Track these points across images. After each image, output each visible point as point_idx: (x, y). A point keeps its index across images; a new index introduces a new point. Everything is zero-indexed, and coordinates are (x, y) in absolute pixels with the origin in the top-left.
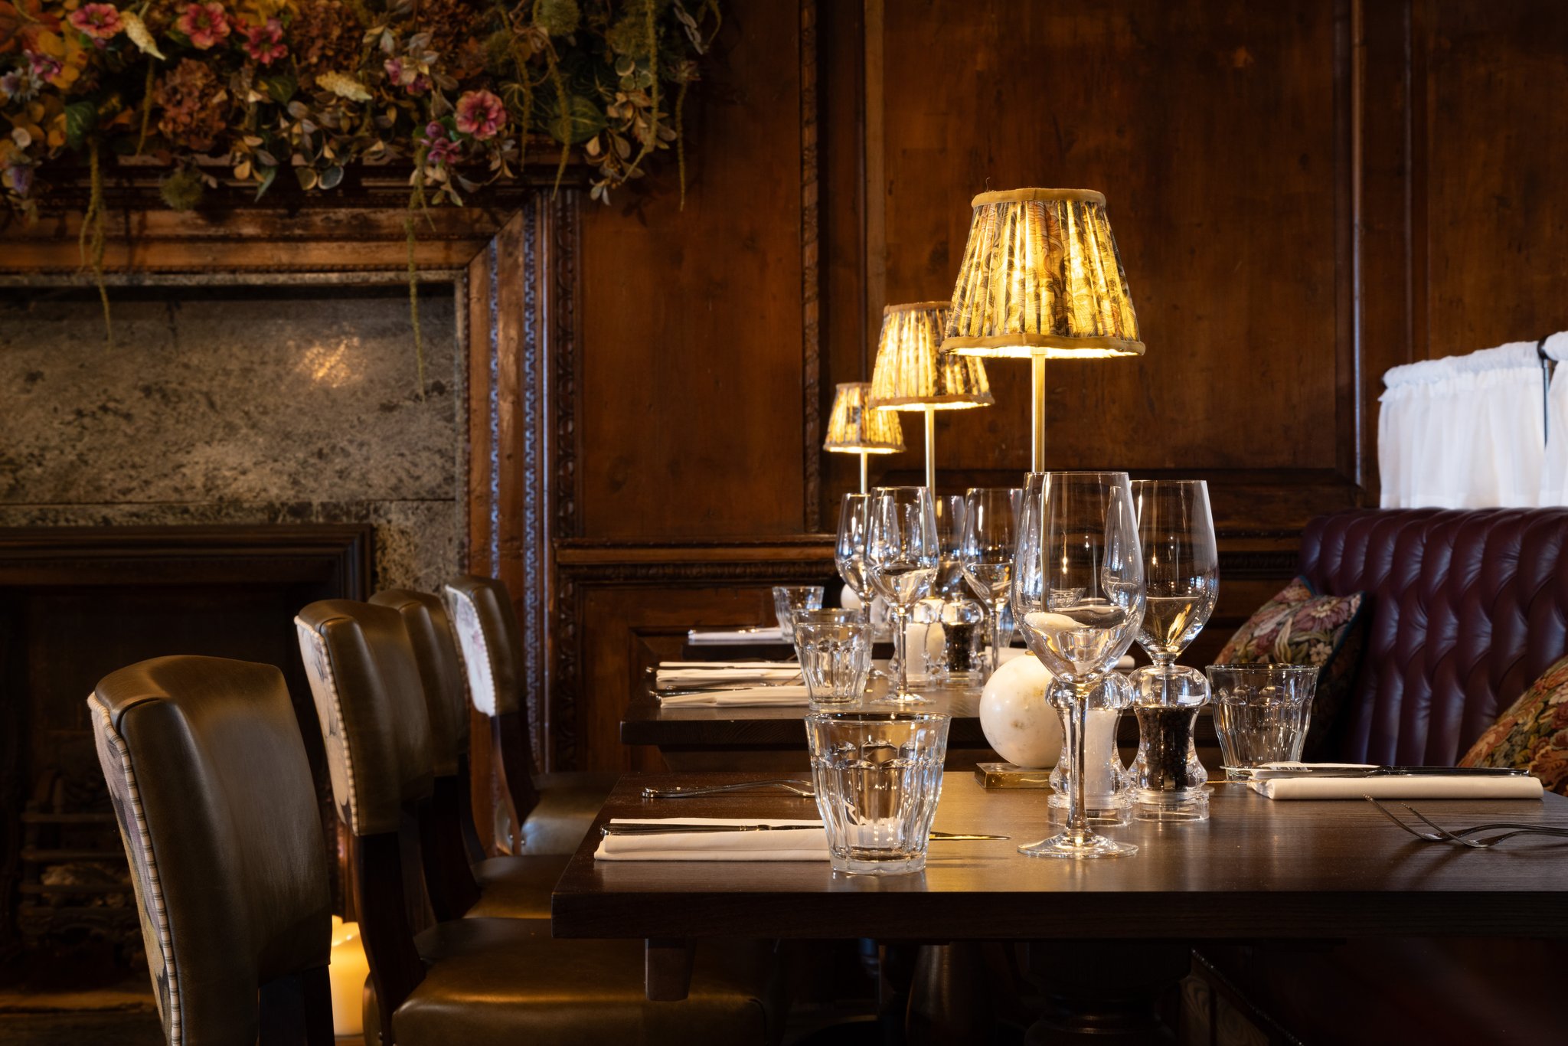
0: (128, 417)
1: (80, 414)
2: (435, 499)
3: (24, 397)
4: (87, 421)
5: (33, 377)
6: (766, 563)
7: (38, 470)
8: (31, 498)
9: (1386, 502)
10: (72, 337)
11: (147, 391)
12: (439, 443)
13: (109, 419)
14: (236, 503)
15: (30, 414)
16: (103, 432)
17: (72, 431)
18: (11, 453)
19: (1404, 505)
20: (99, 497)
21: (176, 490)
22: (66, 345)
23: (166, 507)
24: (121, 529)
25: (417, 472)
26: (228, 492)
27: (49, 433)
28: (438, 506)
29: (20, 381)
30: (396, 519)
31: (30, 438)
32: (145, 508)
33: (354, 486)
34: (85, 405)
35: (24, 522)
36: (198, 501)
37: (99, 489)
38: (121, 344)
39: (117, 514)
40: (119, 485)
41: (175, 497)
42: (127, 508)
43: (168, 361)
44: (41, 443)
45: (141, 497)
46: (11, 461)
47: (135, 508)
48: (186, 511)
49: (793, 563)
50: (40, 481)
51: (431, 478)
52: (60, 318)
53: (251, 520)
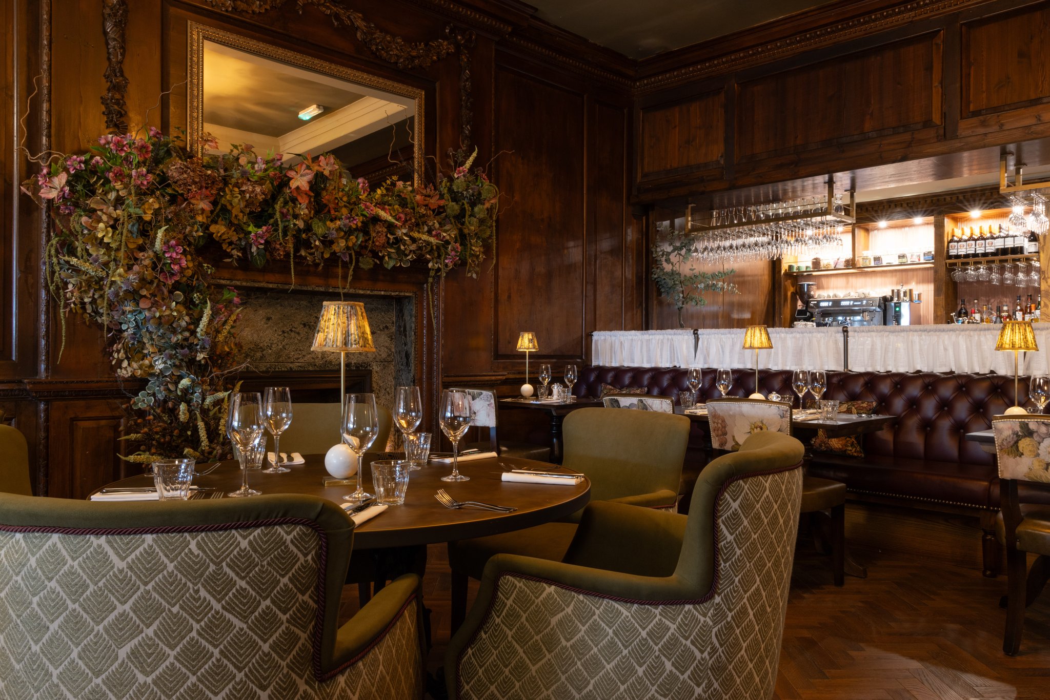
0: (298, 333)
1: (283, 332)
2: (385, 363)
3: (266, 326)
4: (286, 334)
5: (269, 319)
6: (487, 381)
7: (270, 351)
8: (267, 361)
9: (594, 363)
10: (281, 306)
11: (305, 325)
12: (387, 344)
13: (293, 334)
14: (331, 362)
15: (267, 332)
16: (291, 338)
17: (281, 338)
18: (261, 345)
19: (607, 365)
20: (289, 361)
21: (313, 358)
22: (279, 308)
23: (310, 364)
24: (295, 371)
25: (380, 353)
26: (328, 359)
27: (273, 338)
28: (386, 363)
29: (264, 320)
30: (375, 368)
31: (267, 340)
32: (303, 364)
33: (364, 358)
34: (285, 329)
35: (264, 369)
36: (319, 362)
37: (289, 358)
38: (297, 309)
39: (294, 366)
40: (295, 357)
41: (313, 360)
42: (298, 364)
43: (311, 315)
44: (271, 342)
45: (302, 361)
46: (261, 348)
47: (300, 364)
48: (315, 365)
49: (492, 381)
50: (270, 355)
51: (384, 355)
52: (277, 299)
53: (334, 368)
